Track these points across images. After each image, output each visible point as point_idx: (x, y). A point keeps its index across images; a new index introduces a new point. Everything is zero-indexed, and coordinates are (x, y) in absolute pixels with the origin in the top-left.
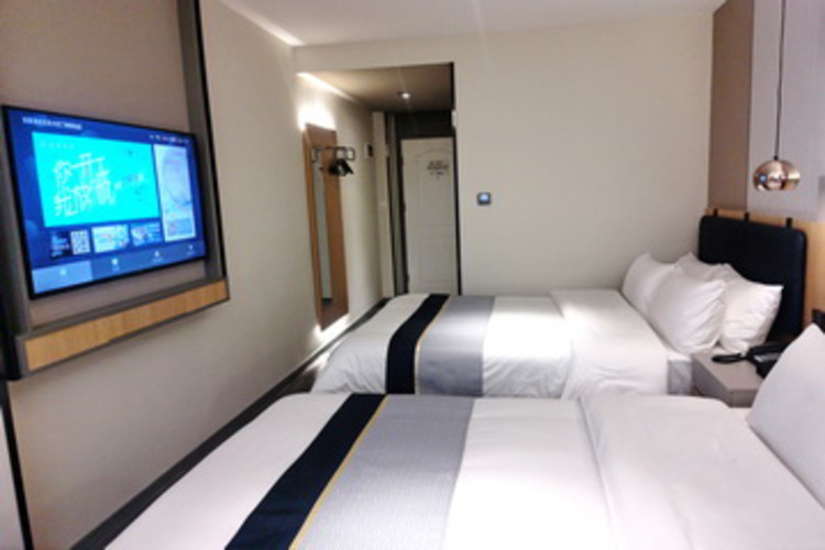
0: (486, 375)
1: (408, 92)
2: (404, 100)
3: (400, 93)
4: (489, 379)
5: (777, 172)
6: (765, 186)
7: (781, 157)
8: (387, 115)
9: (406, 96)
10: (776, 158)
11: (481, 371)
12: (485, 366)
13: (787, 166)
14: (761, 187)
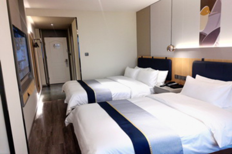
0: (113, 96)
1: (53, 24)
2: (51, 26)
3: (51, 24)
4: (114, 97)
5: (172, 48)
6: (170, 50)
7: (172, 44)
8: (40, 30)
9: (52, 25)
10: (171, 45)
11: (112, 96)
12: (112, 94)
13: (173, 47)
14: (169, 50)
